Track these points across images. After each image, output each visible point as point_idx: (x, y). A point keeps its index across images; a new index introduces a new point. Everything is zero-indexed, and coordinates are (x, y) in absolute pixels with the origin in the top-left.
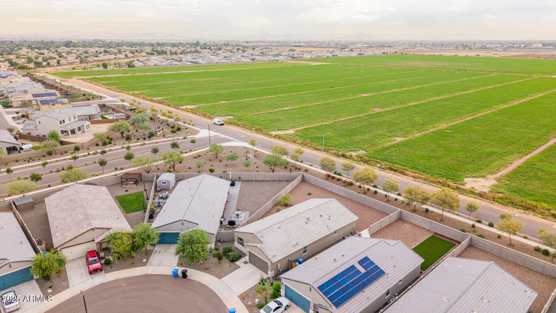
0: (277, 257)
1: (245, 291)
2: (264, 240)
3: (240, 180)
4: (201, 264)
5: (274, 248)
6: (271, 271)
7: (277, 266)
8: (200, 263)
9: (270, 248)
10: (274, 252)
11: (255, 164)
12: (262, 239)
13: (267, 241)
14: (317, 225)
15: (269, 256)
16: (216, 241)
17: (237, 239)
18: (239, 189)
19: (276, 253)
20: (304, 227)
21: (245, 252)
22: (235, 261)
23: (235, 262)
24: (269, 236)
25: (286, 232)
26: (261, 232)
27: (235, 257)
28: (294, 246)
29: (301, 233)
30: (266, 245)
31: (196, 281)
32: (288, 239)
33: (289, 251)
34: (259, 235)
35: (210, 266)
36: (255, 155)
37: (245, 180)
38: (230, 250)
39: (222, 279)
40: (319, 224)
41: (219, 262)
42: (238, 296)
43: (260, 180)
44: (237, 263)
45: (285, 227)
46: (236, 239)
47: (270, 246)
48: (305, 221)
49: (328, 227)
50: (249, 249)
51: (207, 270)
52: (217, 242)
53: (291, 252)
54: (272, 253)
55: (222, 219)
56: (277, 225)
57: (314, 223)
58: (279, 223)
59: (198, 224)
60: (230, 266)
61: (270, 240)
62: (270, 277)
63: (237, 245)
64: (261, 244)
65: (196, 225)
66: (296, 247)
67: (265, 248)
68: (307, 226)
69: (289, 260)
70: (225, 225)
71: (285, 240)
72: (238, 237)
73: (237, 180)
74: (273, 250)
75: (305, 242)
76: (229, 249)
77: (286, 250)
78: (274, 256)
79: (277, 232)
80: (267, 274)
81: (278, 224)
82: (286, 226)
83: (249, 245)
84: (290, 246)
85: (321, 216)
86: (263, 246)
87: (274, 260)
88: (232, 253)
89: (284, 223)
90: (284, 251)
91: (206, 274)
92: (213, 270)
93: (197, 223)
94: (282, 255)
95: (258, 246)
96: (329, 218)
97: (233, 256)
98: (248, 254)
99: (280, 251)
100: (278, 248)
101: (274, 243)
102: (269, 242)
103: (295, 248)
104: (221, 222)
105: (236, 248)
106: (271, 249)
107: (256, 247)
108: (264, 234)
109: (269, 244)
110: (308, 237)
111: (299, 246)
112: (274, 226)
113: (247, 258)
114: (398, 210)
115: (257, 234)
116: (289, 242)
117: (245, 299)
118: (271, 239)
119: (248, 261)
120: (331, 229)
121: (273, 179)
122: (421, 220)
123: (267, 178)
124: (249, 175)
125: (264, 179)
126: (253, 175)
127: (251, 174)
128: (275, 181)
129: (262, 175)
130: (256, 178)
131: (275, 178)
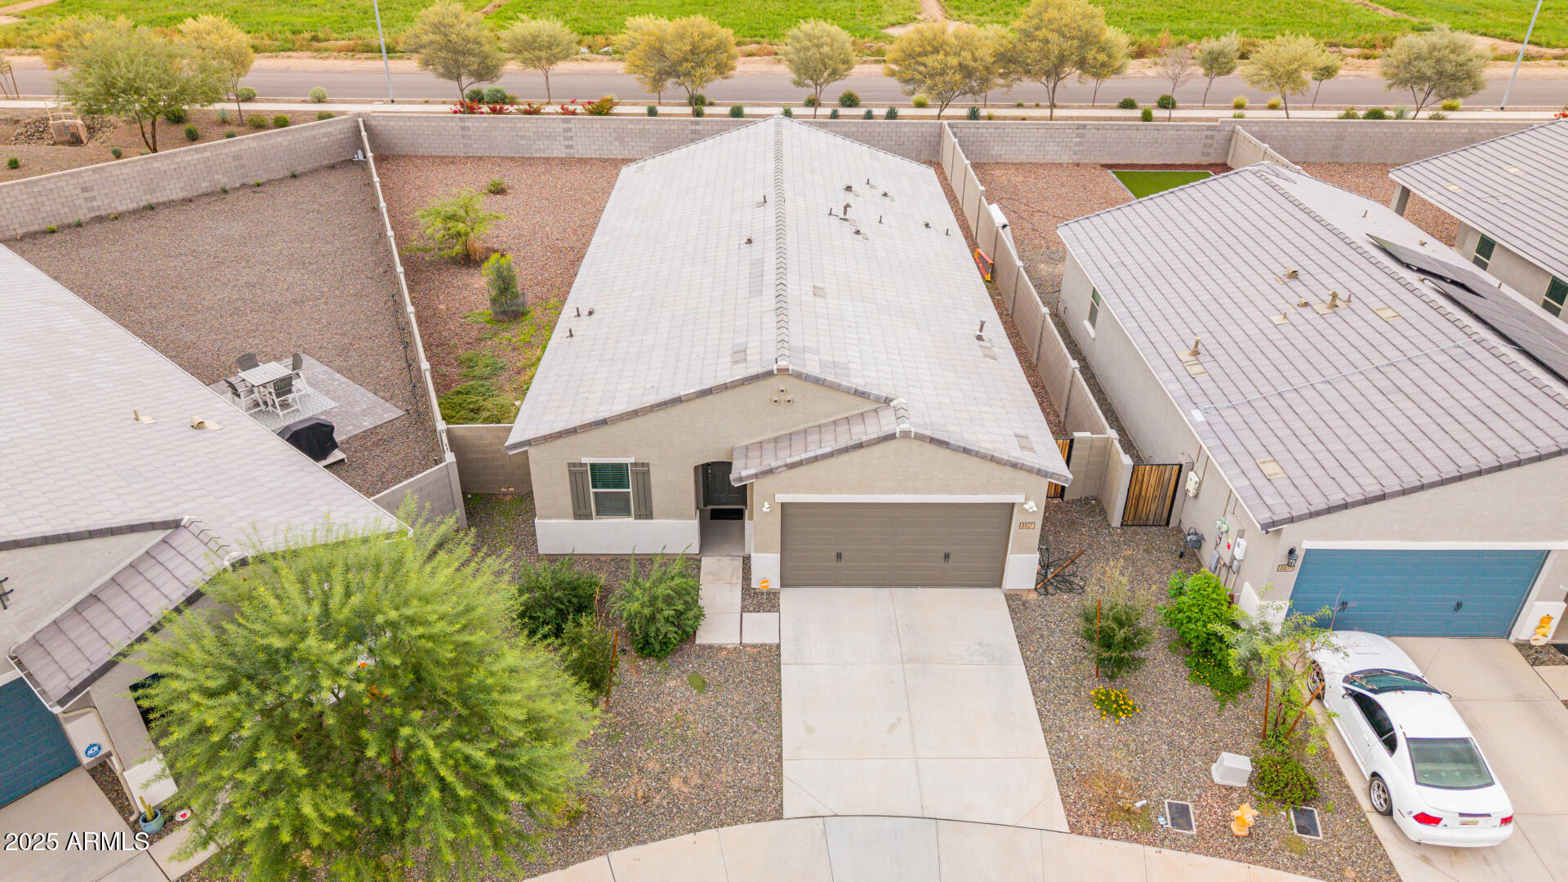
13: (887, 382)
14: (896, 231)
20: (882, 254)
24: (854, 353)
26: (796, 344)
29: (911, 283)
32: (925, 332)
34: (812, 363)
37: (21, 231)
40: (894, 225)
42: (1074, 829)
43: (122, 208)
44: (716, 637)
45: (831, 281)
48: (847, 229)
49: (927, 226)
50: (790, 489)
60: (700, 686)
63: (566, 533)
64: (893, 413)
68: (880, 246)
79: (849, 318)
81: (792, 276)
82: (830, 277)
85: (850, 189)
86: (914, 412)
89: (805, 265)
98: (774, 534)
101: (925, 378)
102: (901, 383)
108: (825, 351)
109: (915, 390)
110: (955, 293)
112: (792, 291)
113: (766, 567)
115: (797, 361)
116: (952, 346)
117: (1139, 814)
120: (950, 233)
121: (207, 184)
122: (1039, 135)
123: (161, 184)
124: (36, 189)
125: (148, 197)
126: (64, 184)
127: (49, 186)
128: (225, 192)
129: (124, 171)
130: (95, 204)
131: (217, 177)
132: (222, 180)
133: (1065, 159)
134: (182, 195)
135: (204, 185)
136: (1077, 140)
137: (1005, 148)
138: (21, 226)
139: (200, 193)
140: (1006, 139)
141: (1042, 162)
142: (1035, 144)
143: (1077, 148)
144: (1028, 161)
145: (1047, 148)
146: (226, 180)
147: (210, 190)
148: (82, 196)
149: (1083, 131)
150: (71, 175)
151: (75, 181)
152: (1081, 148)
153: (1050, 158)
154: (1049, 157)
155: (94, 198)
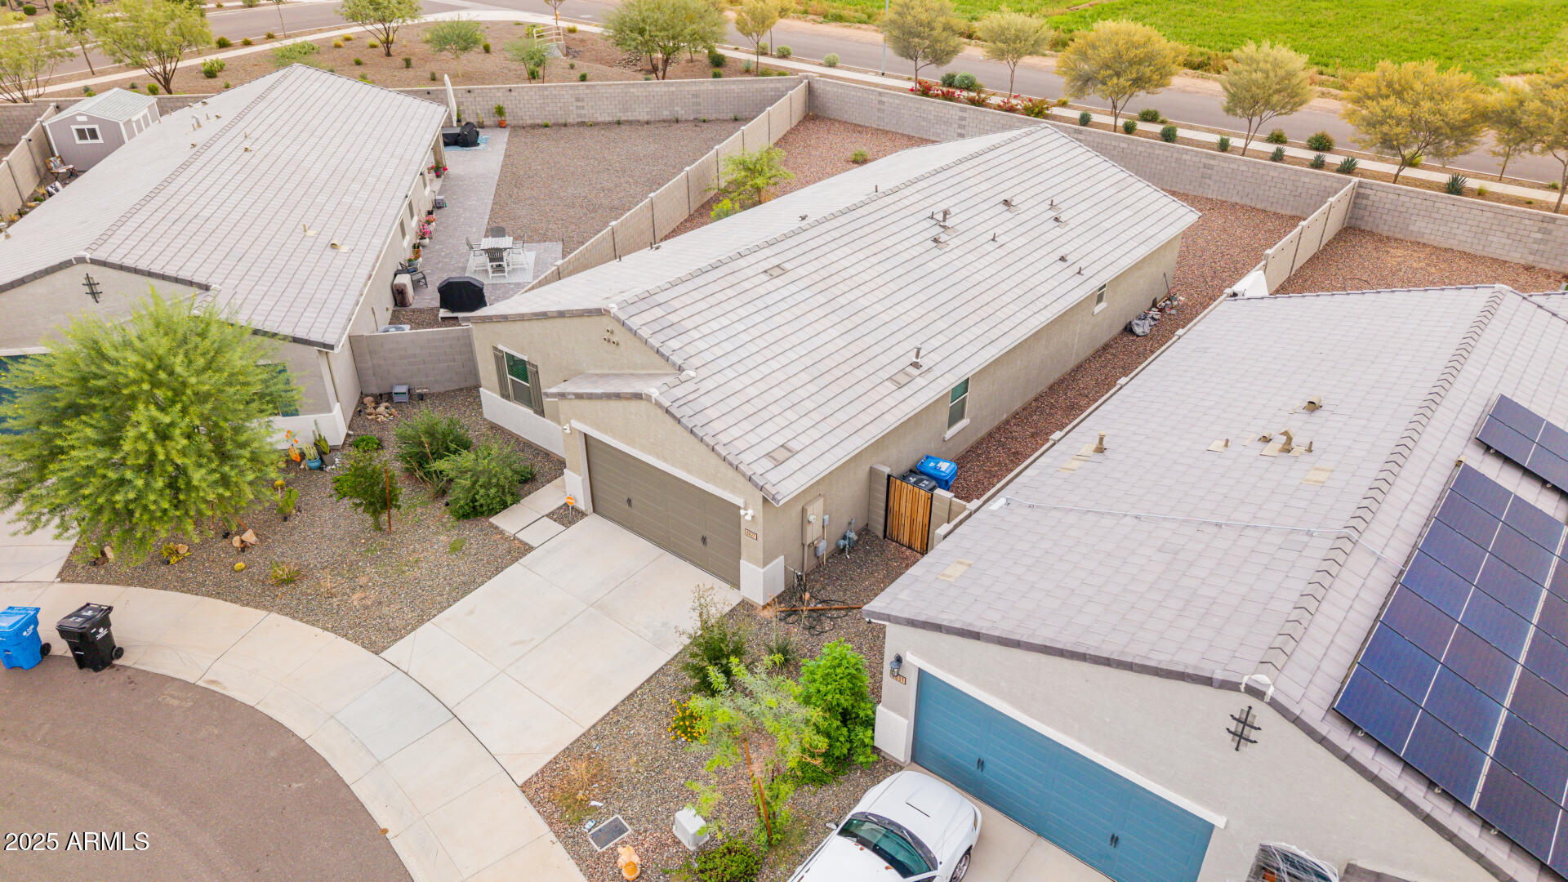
0: (803, 458)
1: (577, 732)
2: (691, 350)
3: (501, 125)
4: (245, 547)
5: (768, 398)
6: (764, 565)
7: (804, 521)
8: (236, 541)
9: (742, 398)
10: (770, 427)
11: (572, 71)
12: (674, 344)
13: (708, 356)
14: (1001, 252)
15: (747, 457)
16: (363, 395)
17: (492, 368)
18: (502, 158)
19: (788, 434)
20: (932, 266)
21: (558, 449)
22: (493, 512)
23: (492, 520)
24: (715, 325)
25: (828, 295)
26: (660, 298)
27: (487, 486)
28: (903, 379)
29: (922, 297)
30: (709, 384)
31: (187, 686)
32: (849, 338)
33: (874, 412)
34: (648, 316)
35: (310, 558)
36: (568, 48)
37: (529, 122)
38: (451, 443)
39: (393, 653)
40: (1011, 246)
41: (378, 528)
42: (524, 788)
43: (600, 119)
44: (507, 522)
45: (810, 268)
46: (487, 370)
47: (736, 385)
48: (927, 235)
49: (1063, 259)
50: (581, 419)
51: (280, 591)
52: (368, 400)
53: (892, 420)
54: (763, 432)
55: (405, 279)
56: (760, 255)
57: (982, 239)
58: (769, 245)
59: (207, 288)
60: (455, 549)
61: (728, 347)
62: (759, 599)
63: (497, 407)
64: (670, 380)
65: (195, 290)
66: (913, 387)
67: (706, 401)
68: (945, 259)
69: (873, 472)
70: (421, 311)
71: (831, 348)
72: (499, 356)
73: (487, 122)
74: (765, 415)
75: (965, 353)
76: (444, 435)
77: (852, 410)
78: (782, 455)
79: (769, 300)
80: (735, 584)
81: (768, 252)
82: (816, 264)
83: (579, 396)
84: (875, 380)
85: (1006, 202)
86: (690, 386)
87: (788, 484)
88: (466, 459)
89: (805, 248)
90: (842, 416)
91: (275, 618)
92: (328, 583)
93: (199, 278)
94: (832, 439)
95: (653, 389)
96: (1053, 214)
97: (476, 476)
98: (575, 457)
99: (816, 416)
100: (794, 398)
101: (765, 369)
102: (724, 363)
103: (906, 391)
104: (399, 295)
105: (494, 427)
106: (748, 409)
107: (638, 396)
108: (684, 313)
109: (730, 373)
110: (969, 322)
111: (931, 376)
112: (742, 263)
113: (574, 485)
114: (1350, 181)
115: (633, 310)
116: (862, 358)
117: (582, 809)
118: (737, 342)
119: (583, 502)
120: (1086, 273)
121: (668, 113)
122: (1484, 219)
123: (633, 106)
124: (546, 93)
125: (621, 114)
126: (564, 93)
127: (554, 92)
128: (677, 121)
129: (609, 91)
130: (582, 112)
131: (676, 108)
132: (681, 112)
133: (1517, 256)
134: (646, 118)
135: (665, 113)
136: (1539, 236)
137: (1430, 226)
138: (530, 118)
139: (661, 118)
140: (1433, 215)
141: (1479, 253)
142: (1474, 229)
143: (1536, 246)
144: (1461, 249)
145: (1490, 238)
146: (683, 112)
147: (669, 118)
148: (575, 104)
149: (1551, 226)
150: (571, 86)
151: (571, 92)
152: (1542, 247)
153: (1491, 252)
154: (1490, 250)
155: (583, 107)
